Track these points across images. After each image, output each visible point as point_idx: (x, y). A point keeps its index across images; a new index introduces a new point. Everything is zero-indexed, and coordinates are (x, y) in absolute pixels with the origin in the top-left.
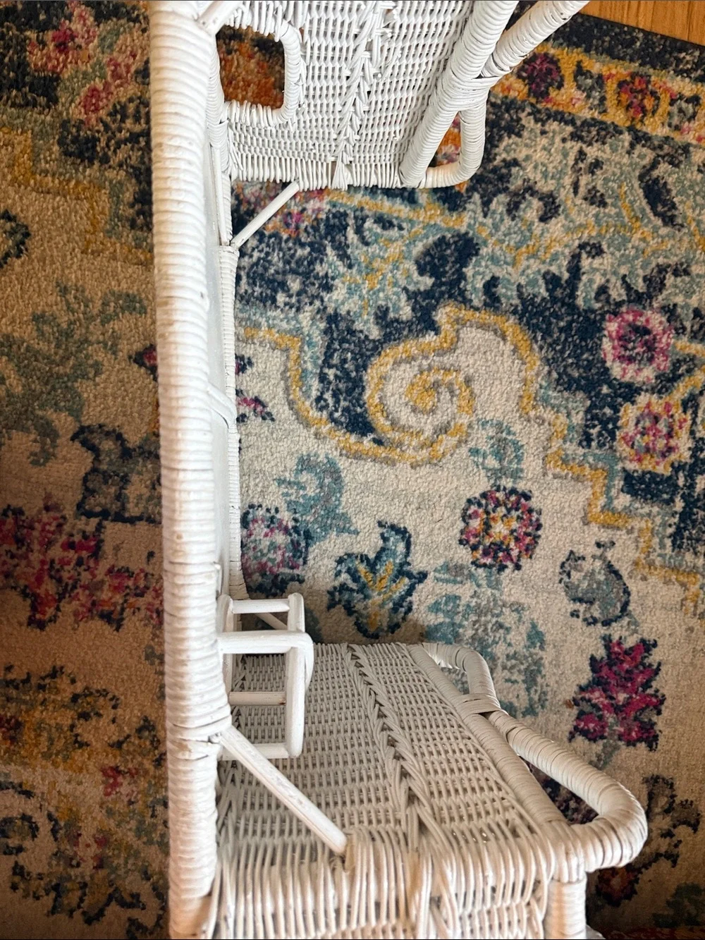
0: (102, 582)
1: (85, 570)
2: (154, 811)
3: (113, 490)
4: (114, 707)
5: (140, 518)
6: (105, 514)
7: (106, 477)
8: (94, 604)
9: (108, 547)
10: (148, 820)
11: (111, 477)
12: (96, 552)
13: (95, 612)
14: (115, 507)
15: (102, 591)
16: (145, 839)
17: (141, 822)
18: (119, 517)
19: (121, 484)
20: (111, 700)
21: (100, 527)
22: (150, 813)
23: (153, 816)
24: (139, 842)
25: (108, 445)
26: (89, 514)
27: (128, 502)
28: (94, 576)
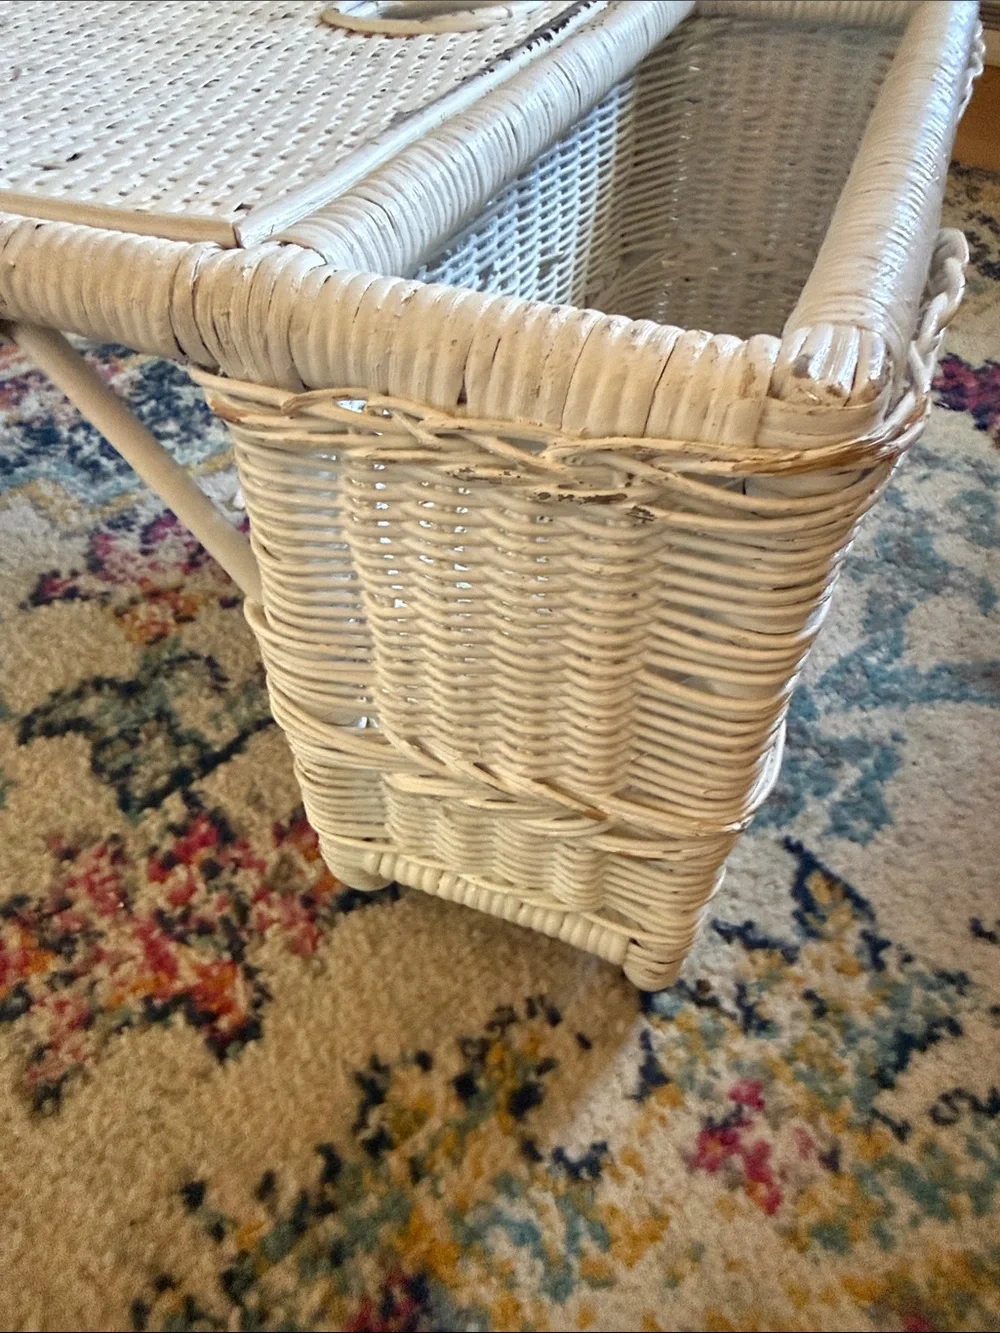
0: (284, 860)
1: (234, 872)
2: (886, 1120)
3: (159, 741)
4: (554, 1019)
5: (244, 735)
6: (180, 779)
7: (131, 739)
8: (309, 901)
9: (236, 810)
10: (908, 1152)
11: (137, 731)
12: (224, 832)
13: (324, 911)
14: (187, 756)
15: (301, 872)
16: (964, 1200)
17: (907, 1176)
18: (209, 762)
19: (165, 725)
20: (532, 1013)
21: (190, 800)
22: (887, 1131)
23: (902, 1131)
24: (968, 1221)
25: (90, 706)
26: (154, 800)
27: (203, 736)
28: (261, 866)
